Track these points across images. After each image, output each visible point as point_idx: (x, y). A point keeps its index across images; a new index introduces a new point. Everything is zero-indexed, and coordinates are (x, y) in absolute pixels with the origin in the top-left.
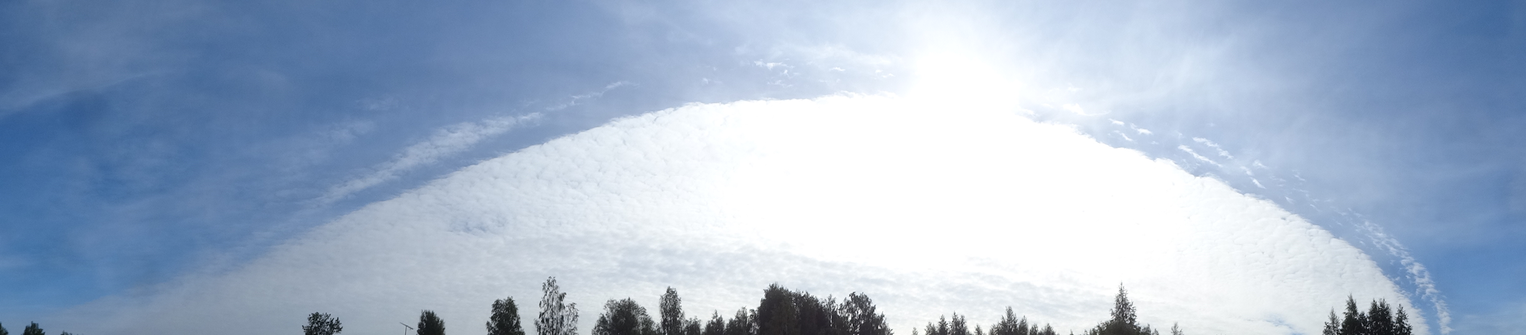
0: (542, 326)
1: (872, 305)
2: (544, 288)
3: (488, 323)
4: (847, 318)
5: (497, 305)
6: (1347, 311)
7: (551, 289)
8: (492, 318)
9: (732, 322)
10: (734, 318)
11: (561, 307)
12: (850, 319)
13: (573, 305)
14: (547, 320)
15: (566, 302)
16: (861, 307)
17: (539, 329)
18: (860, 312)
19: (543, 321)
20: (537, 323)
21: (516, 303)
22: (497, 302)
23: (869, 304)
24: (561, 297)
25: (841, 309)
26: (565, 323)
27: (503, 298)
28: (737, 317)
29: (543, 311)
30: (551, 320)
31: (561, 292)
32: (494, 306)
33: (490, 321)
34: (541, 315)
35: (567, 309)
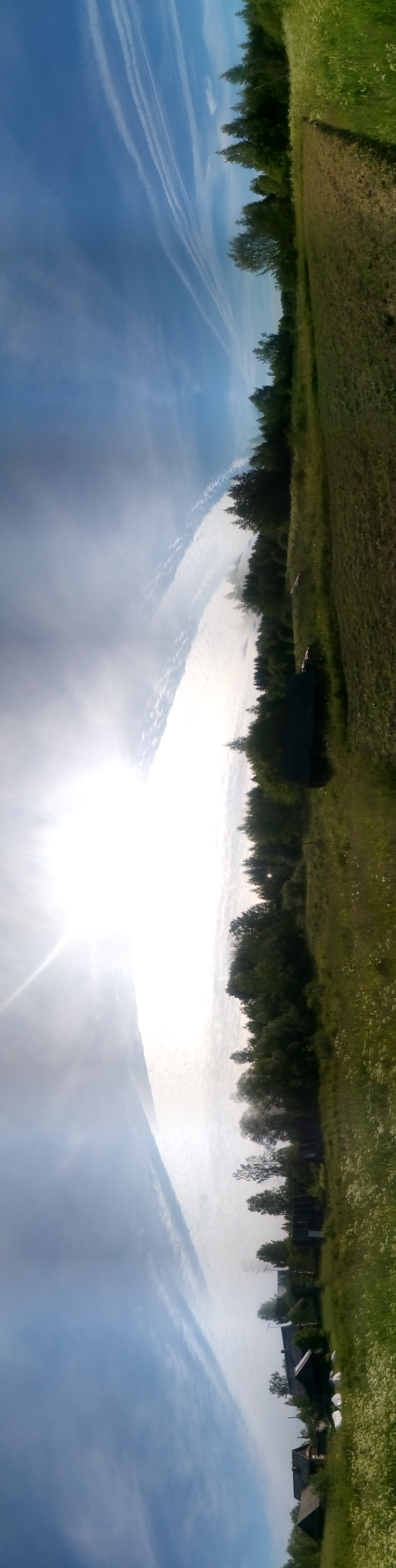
0: (260, 1178)
1: (236, 919)
2: (239, 1179)
3: (262, 1214)
4: (243, 935)
5: (251, 1209)
6: (233, 514)
7: (239, 1175)
8: (259, 1211)
9: (249, 1016)
10: (246, 1016)
11: (249, 1166)
12: (244, 933)
13: (247, 1160)
14: (257, 1176)
15: (246, 1164)
16: (238, 926)
17: (262, 1180)
18: (240, 927)
19: (258, 1178)
20: (259, 1182)
21: (249, 1198)
22: (249, 1209)
23: (235, 920)
24: (243, 1167)
25: (238, 940)
26: (257, 1163)
27: (247, 1205)
28: (245, 1014)
29: (252, 1179)
30: (257, 1174)
31: (241, 1169)
32: (252, 1211)
33: (261, 1213)
34: (254, 1179)
35: (249, 1163)
